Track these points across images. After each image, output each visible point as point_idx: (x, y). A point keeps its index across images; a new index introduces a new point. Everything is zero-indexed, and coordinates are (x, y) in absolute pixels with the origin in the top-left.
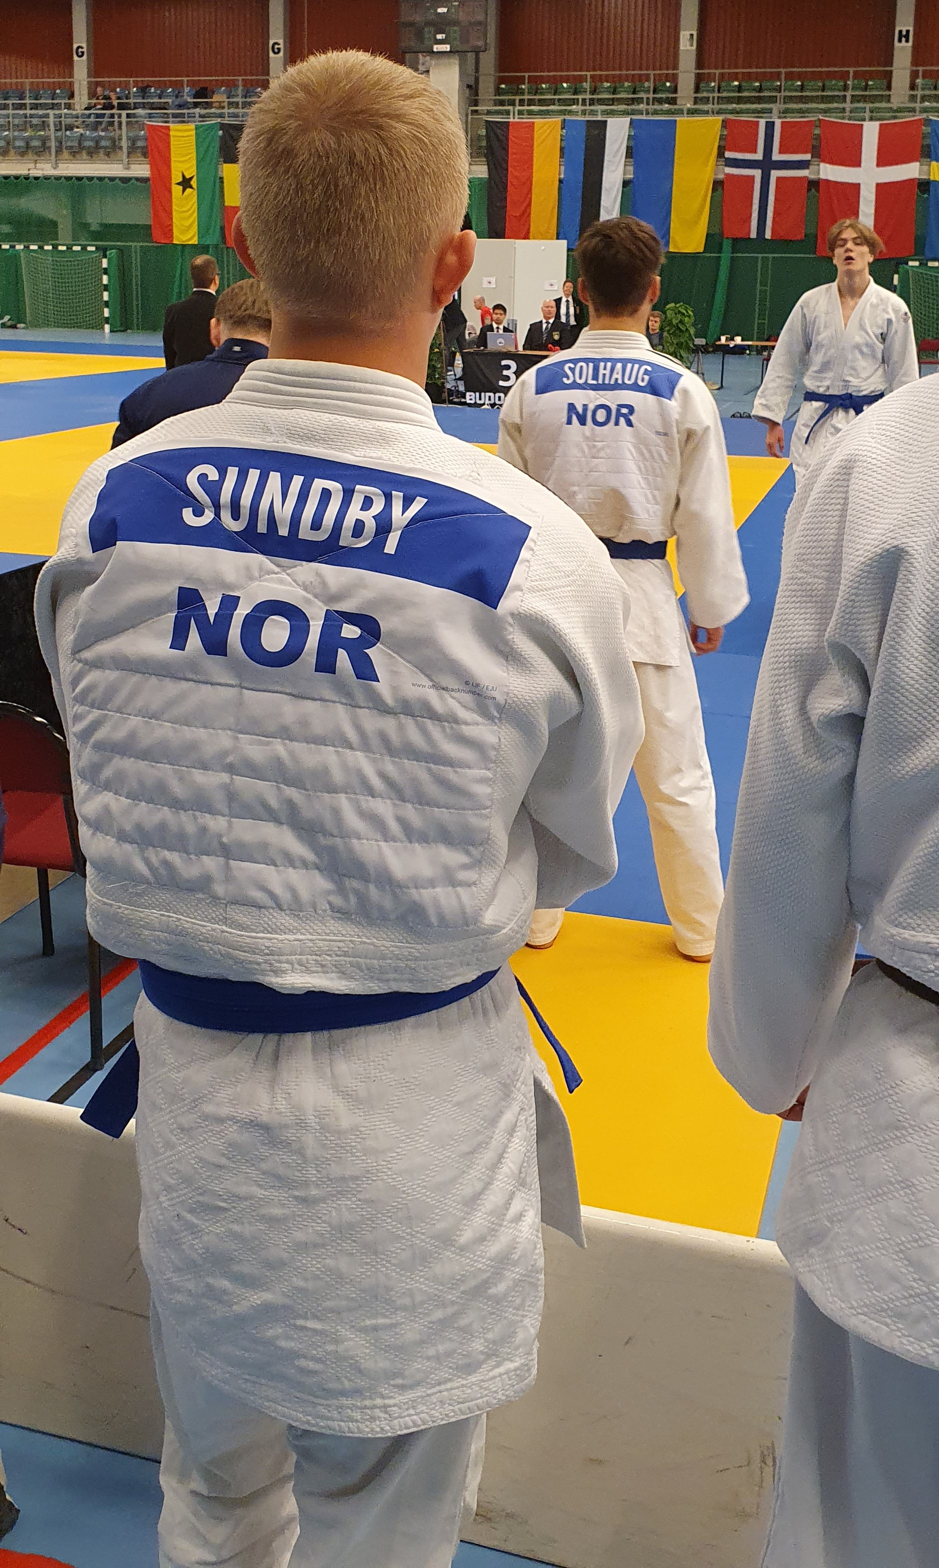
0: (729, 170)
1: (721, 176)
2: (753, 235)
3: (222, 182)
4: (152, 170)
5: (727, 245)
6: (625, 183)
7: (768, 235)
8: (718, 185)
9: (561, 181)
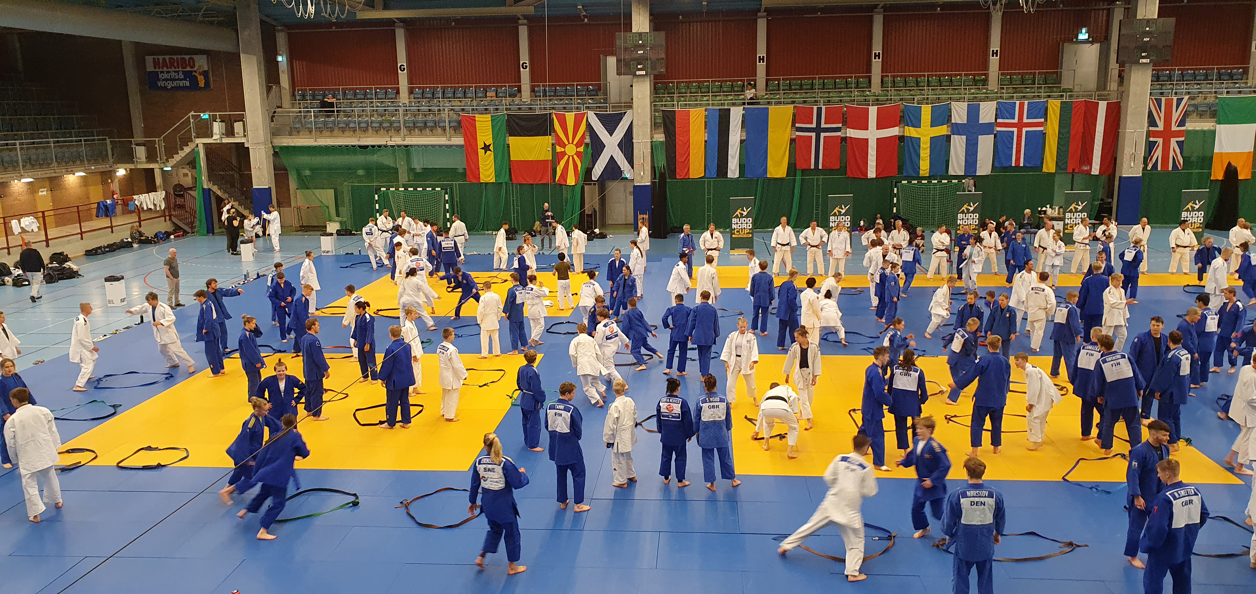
0: (798, 133)
1: (794, 137)
2: (813, 167)
3: (509, 147)
4: (465, 140)
5: (799, 173)
6: (742, 142)
7: (820, 167)
8: (792, 141)
9: (706, 142)
